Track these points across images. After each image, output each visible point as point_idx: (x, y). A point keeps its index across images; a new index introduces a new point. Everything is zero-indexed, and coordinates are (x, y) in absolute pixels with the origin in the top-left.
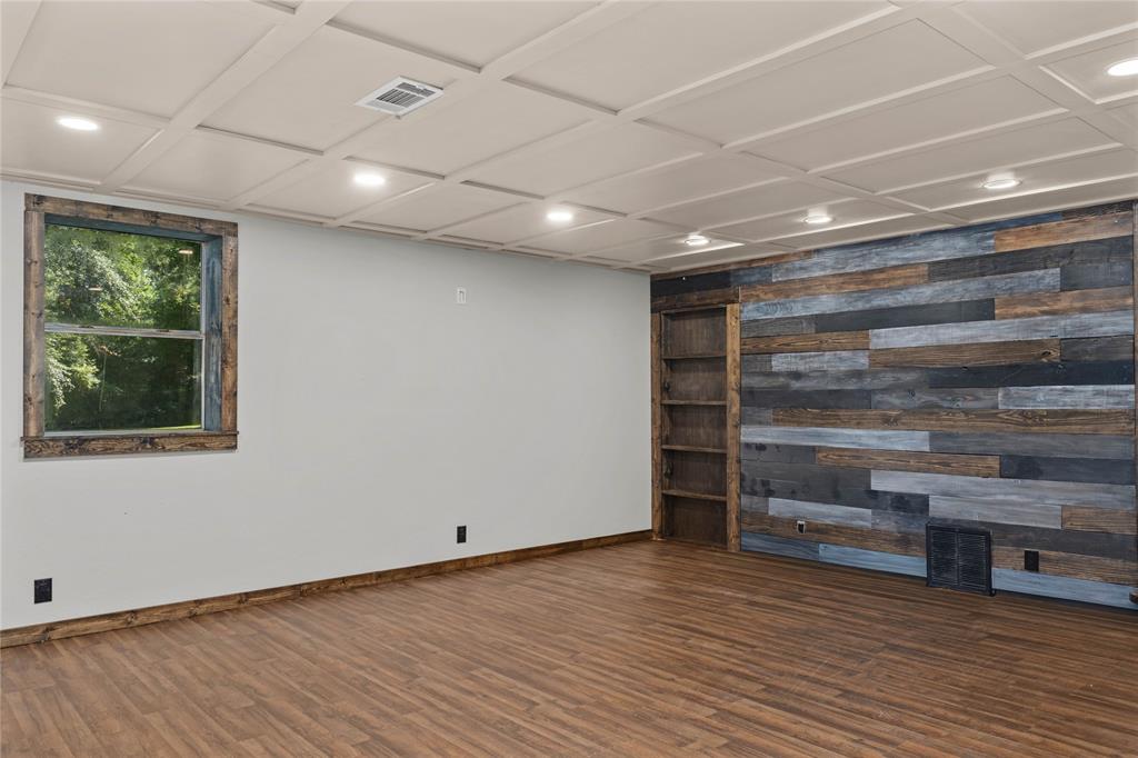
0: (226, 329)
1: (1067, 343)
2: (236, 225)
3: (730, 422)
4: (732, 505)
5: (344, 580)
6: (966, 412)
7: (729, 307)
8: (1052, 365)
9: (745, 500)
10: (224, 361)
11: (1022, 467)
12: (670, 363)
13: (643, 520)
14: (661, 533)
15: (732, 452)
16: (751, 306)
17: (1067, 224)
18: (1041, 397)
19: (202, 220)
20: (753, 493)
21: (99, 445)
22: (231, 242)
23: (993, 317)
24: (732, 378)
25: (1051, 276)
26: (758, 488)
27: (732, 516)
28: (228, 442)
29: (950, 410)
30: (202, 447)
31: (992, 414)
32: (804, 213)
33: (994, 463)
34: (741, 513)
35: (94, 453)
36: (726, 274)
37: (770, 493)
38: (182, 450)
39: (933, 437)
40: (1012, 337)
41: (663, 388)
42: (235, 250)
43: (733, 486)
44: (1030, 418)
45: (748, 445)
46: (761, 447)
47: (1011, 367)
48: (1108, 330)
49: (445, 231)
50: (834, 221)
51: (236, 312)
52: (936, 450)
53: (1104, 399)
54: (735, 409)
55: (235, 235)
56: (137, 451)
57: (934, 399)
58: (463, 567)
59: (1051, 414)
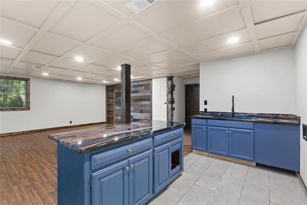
0: (28, 93)
1: (145, 96)
2: (30, 79)
3: (114, 106)
4: (114, 118)
5: (49, 129)
6: (136, 105)
7: (114, 90)
8: (144, 99)
9: (116, 117)
10: (28, 98)
11: (141, 112)
12: (108, 98)
13: (105, 120)
14: (107, 122)
15: (114, 111)
16: (116, 90)
17: (145, 81)
18: (143, 103)
19: (24, 78)
20: (116, 116)
21: (5, 110)
22: (29, 81)
23: (139, 93)
24: (114, 100)
25: (144, 88)
26: (117, 115)
27: (114, 119)
28: (28, 109)
29: (135, 104)
30: (24, 110)
31: (138, 105)
32: (114, 79)
33: (139, 111)
34: (115, 119)
35: (4, 111)
36: (114, 86)
37: (118, 116)
38: (20, 110)
39: (134, 108)
40: (141, 95)
41: (107, 101)
42: (30, 82)
43: (114, 115)
44: (142, 105)
45: (116, 109)
46: (117, 110)
47: (140, 99)
48: (148, 95)
49: (66, 79)
50: (118, 80)
51: (30, 91)
52: (134, 110)
53: (148, 103)
54: (114, 105)
55: (30, 80)
56: (12, 110)
57: (134, 103)
58: (71, 127)
59: (144, 105)
